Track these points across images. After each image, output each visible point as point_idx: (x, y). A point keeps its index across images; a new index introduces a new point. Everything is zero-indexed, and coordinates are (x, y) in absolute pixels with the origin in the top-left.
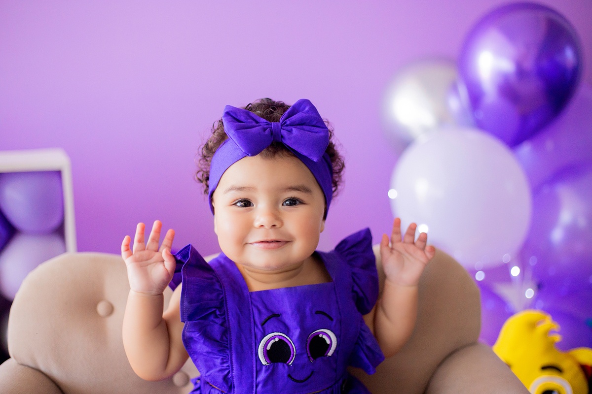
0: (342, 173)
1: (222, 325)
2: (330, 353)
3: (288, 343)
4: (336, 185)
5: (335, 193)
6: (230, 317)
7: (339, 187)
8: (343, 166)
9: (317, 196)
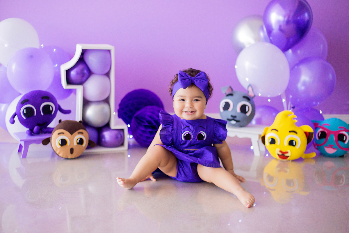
0: (212, 91)
1: (172, 128)
4: (210, 94)
5: (210, 97)
6: (175, 126)
7: (211, 95)
8: (213, 89)
9: (204, 99)
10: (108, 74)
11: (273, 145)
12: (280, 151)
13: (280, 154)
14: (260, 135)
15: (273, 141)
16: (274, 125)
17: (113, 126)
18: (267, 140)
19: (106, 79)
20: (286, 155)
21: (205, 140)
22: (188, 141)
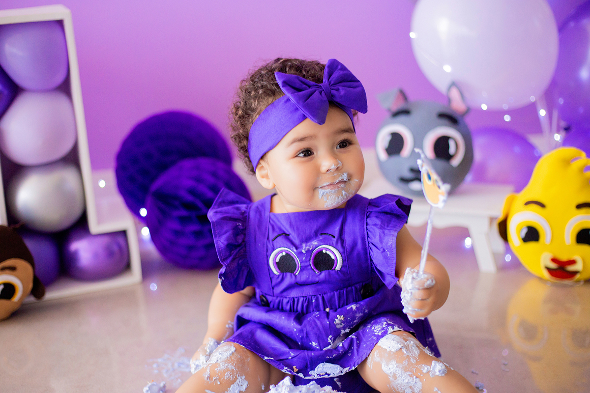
3: (293, 257)
10: (65, 88)
11: (532, 245)
12: (554, 260)
13: (553, 266)
14: (492, 219)
15: (532, 235)
16: (532, 191)
17: (95, 226)
18: (515, 232)
19: (62, 100)
20: (571, 268)
21: (339, 269)
22: (289, 275)
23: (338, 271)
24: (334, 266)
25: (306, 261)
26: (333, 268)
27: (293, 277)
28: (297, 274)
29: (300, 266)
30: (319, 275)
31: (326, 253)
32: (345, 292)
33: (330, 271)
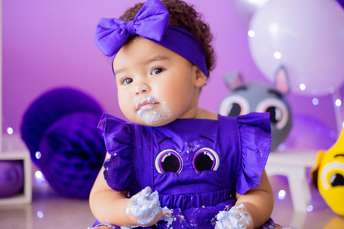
2: (215, 169)
3: (178, 157)
21: (216, 170)
22: (171, 174)
23: (215, 171)
24: (212, 167)
25: (188, 161)
26: (211, 169)
27: (176, 175)
28: (179, 173)
29: (183, 165)
30: (199, 175)
31: (206, 154)
32: (218, 193)
33: (209, 171)
